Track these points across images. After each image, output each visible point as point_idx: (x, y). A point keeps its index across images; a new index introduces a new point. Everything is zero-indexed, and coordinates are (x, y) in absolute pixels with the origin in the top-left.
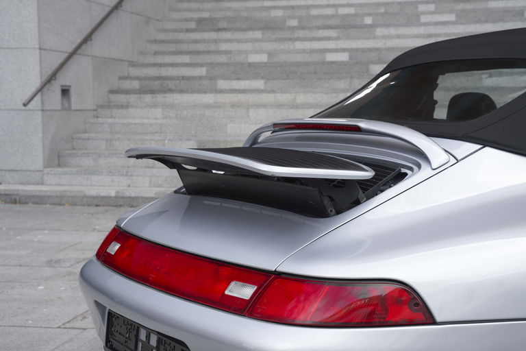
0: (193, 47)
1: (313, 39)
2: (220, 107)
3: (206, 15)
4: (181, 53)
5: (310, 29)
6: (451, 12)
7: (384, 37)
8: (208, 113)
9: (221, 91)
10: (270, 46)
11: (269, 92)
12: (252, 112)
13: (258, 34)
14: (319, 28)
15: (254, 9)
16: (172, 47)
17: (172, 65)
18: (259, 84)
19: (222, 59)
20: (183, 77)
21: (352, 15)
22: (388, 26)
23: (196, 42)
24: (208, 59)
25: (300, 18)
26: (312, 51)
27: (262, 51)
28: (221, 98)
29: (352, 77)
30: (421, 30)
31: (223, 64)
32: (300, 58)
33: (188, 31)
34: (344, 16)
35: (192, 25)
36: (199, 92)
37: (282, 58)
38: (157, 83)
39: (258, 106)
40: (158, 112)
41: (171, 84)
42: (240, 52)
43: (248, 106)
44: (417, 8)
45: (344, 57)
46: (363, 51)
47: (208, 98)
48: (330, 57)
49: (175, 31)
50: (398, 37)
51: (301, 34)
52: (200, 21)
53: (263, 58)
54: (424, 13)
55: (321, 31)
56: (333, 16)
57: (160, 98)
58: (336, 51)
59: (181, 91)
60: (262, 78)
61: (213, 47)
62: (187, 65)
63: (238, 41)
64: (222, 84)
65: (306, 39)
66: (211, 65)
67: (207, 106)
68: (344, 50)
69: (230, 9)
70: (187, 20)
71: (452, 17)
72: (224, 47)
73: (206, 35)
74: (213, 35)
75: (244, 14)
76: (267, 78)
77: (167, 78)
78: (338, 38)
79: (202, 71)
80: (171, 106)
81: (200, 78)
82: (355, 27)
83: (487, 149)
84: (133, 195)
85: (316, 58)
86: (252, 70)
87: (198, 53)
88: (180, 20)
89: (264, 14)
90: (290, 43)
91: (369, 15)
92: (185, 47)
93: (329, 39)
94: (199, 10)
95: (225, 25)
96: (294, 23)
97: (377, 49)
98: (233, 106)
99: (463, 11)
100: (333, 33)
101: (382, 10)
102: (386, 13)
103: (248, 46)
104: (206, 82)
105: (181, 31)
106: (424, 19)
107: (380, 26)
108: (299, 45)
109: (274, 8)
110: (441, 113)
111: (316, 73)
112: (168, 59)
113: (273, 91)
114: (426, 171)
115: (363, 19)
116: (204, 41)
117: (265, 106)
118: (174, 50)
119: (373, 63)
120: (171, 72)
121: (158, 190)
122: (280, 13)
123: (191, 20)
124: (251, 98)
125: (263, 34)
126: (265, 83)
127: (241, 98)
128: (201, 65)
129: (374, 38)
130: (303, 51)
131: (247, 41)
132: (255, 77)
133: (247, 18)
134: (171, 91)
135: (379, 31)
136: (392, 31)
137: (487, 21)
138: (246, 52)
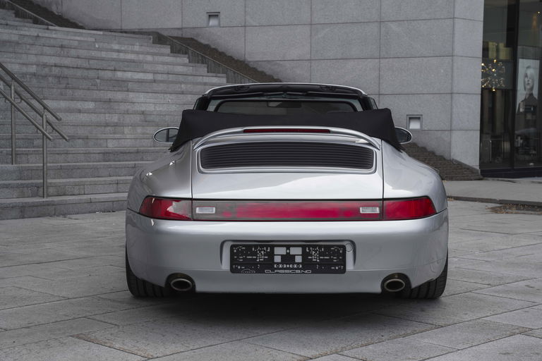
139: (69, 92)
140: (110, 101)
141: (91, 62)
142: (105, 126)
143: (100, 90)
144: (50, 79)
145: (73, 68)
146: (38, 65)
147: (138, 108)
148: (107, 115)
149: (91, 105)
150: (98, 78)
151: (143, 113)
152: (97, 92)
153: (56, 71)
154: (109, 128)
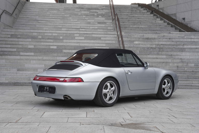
0: (11, 43)
1: (46, 42)
2: (22, 60)
3: (13, 33)
4: (8, 44)
5: (45, 39)
6: (83, 37)
7: (66, 42)
8: (19, 61)
9: (22, 56)
10: (34, 43)
11: (36, 56)
12: (32, 61)
13: (30, 40)
14: (48, 39)
15: (28, 32)
16: (4, 42)
17: (6, 48)
18: (33, 54)
19: (21, 46)
20: (10, 51)
21: (57, 36)
22: (67, 39)
23: (12, 41)
24: (16, 46)
25: (42, 36)
26: (47, 45)
27: (32, 45)
28: (22, 57)
29: (58, 53)
30: (76, 41)
31: (21, 48)
32: (43, 47)
33: (8, 38)
34: (54, 36)
35: (9, 36)
36: (15, 56)
37: (38, 47)
38: (2, 52)
39: (33, 60)
40: (4, 61)
41: (6, 53)
42: (26, 45)
43: (30, 60)
44: (74, 35)
45: (55, 47)
46: (61, 46)
47: (18, 57)
48: (52, 47)
49: (5, 38)
50: (70, 43)
51: (42, 40)
52: (12, 35)
53: (33, 47)
54: (76, 36)
55: (48, 40)
56: (51, 36)
57: (3, 57)
58: (53, 45)
59: (10, 55)
60: (33, 52)
61: (17, 43)
62: (10, 48)
63: (25, 42)
64: (22, 53)
65: (44, 42)
66: (18, 48)
67: (18, 59)
68: (55, 45)
69: (21, 32)
70: (8, 35)
71: (83, 38)
72: (20, 43)
73: (14, 39)
74: (17, 39)
75: (25, 34)
76: (35, 52)
77: (5, 51)
78: (53, 42)
79: (15, 50)
80: (8, 59)
81: (15, 52)
82: (58, 39)
83: (90, 64)
84: (2, 82)
85: (47, 47)
86: (30, 50)
87: (13, 44)
88: (6, 34)
89: (31, 34)
90: (40, 43)
91: (62, 36)
92: (8, 43)
93: (51, 42)
94: (11, 32)
95: (20, 37)
96: (40, 37)
97: (64, 46)
98: (26, 59)
99: (86, 36)
100: (52, 41)
101: (65, 35)
102: (66, 36)
103: (28, 43)
104: (17, 53)
105: (6, 38)
106: (76, 38)
107: (65, 39)
108: (42, 43)
109: (34, 32)
110: (83, 60)
111: (48, 51)
112: (4, 46)
113: (37, 56)
114: (83, 67)
115: (60, 37)
116: (14, 41)
117: (35, 60)
118: (5, 43)
119: (63, 49)
120: (5, 49)
121: (8, 81)
122: (36, 34)
123: (9, 34)
124: (31, 58)
125: (32, 40)
126: (34, 54)
127: (28, 57)
128: (15, 48)
129: (63, 43)
130: (44, 45)
131: (27, 42)
132: (31, 52)
133: (26, 35)
134: (7, 55)
135: (64, 41)
136: (68, 41)
137: (92, 40)
138: (28, 45)
139: (160, 53)
140: (172, 55)
141: (177, 43)
142: (163, 63)
143: (171, 52)
144: (157, 49)
145: (168, 45)
146: (156, 45)
147: (180, 57)
148: (167, 60)
149: (165, 57)
150: (174, 48)
151: (181, 59)
152: (170, 52)
153: (161, 46)
154: (164, 64)
